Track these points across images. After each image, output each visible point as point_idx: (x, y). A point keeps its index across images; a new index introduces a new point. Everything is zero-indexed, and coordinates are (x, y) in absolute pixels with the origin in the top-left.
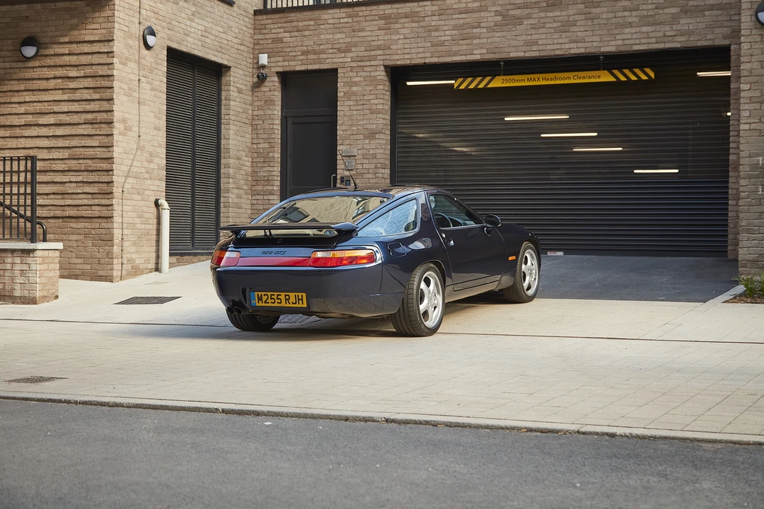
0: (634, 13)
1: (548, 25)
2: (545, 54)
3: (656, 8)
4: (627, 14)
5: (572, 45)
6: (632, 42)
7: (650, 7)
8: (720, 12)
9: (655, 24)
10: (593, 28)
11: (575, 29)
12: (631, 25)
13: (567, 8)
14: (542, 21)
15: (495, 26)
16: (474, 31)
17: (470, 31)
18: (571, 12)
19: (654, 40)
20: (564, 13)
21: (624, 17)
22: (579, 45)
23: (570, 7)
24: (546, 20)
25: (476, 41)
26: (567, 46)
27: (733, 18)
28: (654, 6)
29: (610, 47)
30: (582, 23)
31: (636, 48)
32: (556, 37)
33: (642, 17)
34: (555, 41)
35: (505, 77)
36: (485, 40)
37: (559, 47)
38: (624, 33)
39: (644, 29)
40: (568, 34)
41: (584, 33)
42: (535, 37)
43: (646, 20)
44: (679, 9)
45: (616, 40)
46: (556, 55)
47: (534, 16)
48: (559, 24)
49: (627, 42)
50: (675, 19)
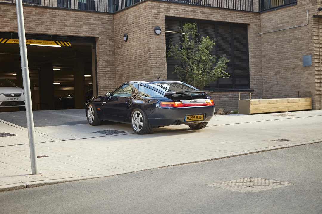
0: (68, 22)
1: (36, 21)
2: (35, 32)
3: (75, 21)
4: (65, 21)
5: (46, 30)
6: (68, 32)
7: (73, 20)
8: (95, 26)
9: (75, 27)
10: (53, 25)
11: (47, 24)
12: (67, 26)
13: (43, 16)
14: (34, 19)
15: (14, 18)
16: (5, 19)
17: (2, 19)
18: (45, 18)
19: (75, 32)
20: (42, 18)
21: (65, 23)
22: (49, 30)
23: (45, 16)
24: (35, 19)
25: (6, 23)
26: (44, 30)
27: (100, 28)
28: (75, 20)
29: (60, 33)
30: (50, 22)
31: (69, 34)
32: (39, 26)
33: (71, 24)
34: (39, 28)
35: (13, 40)
36: (10, 24)
37: (41, 30)
38: (65, 28)
39: (72, 28)
40: (44, 26)
41: (50, 26)
42: (31, 25)
43: (73, 25)
44: (83, 23)
45: (62, 30)
46: (40, 33)
47: (31, 17)
48: (41, 21)
49: (66, 32)
50: (81, 26)
